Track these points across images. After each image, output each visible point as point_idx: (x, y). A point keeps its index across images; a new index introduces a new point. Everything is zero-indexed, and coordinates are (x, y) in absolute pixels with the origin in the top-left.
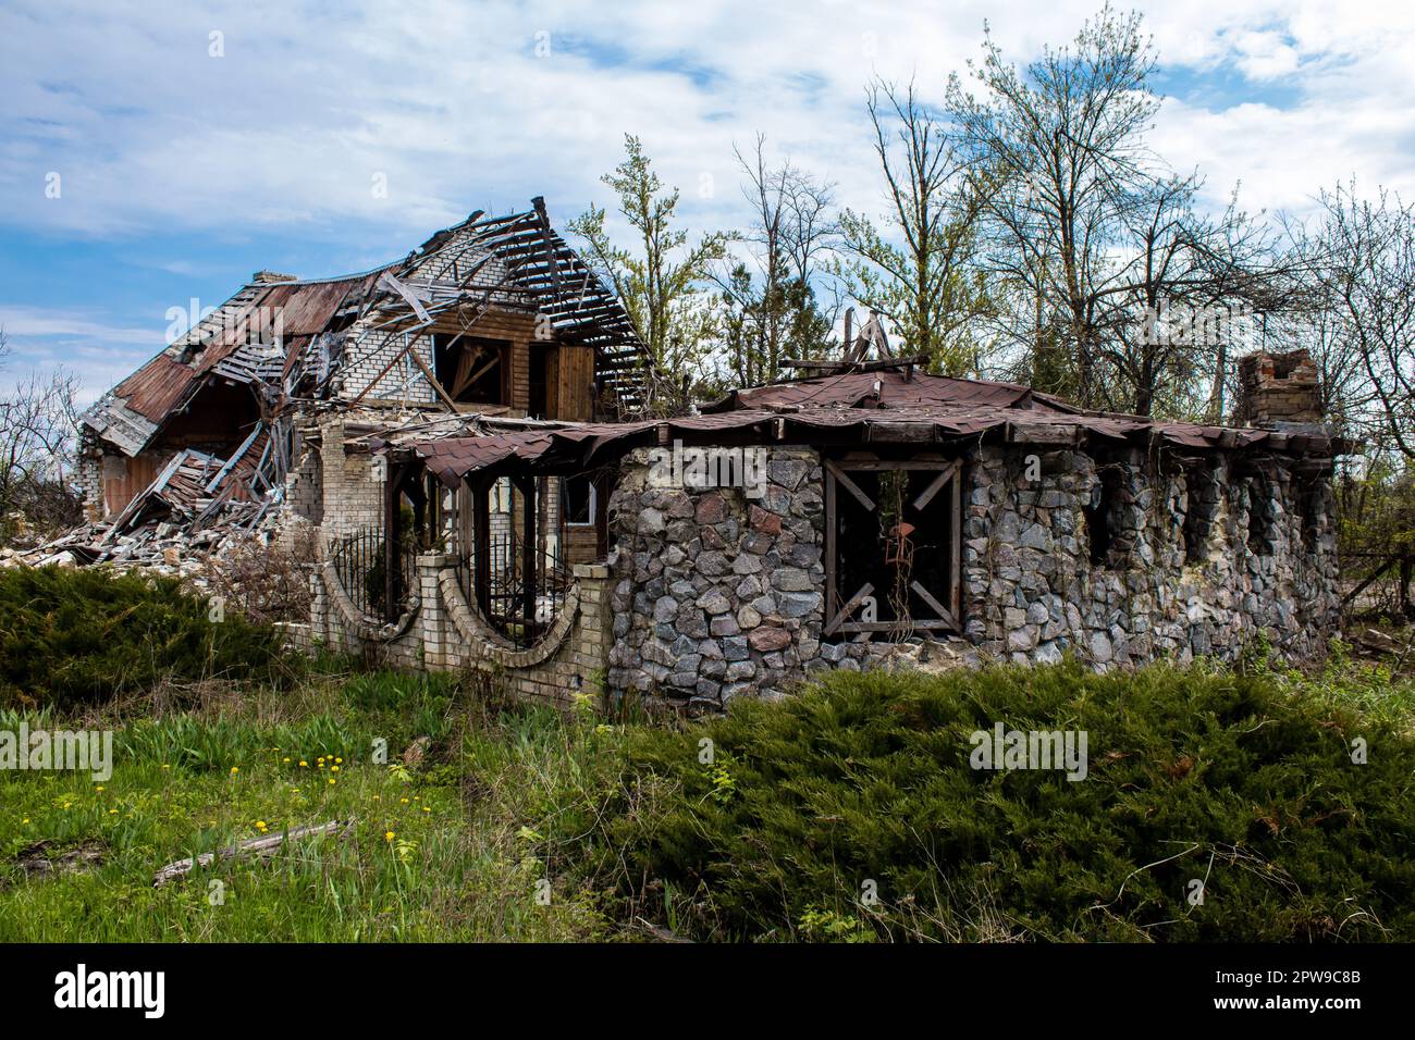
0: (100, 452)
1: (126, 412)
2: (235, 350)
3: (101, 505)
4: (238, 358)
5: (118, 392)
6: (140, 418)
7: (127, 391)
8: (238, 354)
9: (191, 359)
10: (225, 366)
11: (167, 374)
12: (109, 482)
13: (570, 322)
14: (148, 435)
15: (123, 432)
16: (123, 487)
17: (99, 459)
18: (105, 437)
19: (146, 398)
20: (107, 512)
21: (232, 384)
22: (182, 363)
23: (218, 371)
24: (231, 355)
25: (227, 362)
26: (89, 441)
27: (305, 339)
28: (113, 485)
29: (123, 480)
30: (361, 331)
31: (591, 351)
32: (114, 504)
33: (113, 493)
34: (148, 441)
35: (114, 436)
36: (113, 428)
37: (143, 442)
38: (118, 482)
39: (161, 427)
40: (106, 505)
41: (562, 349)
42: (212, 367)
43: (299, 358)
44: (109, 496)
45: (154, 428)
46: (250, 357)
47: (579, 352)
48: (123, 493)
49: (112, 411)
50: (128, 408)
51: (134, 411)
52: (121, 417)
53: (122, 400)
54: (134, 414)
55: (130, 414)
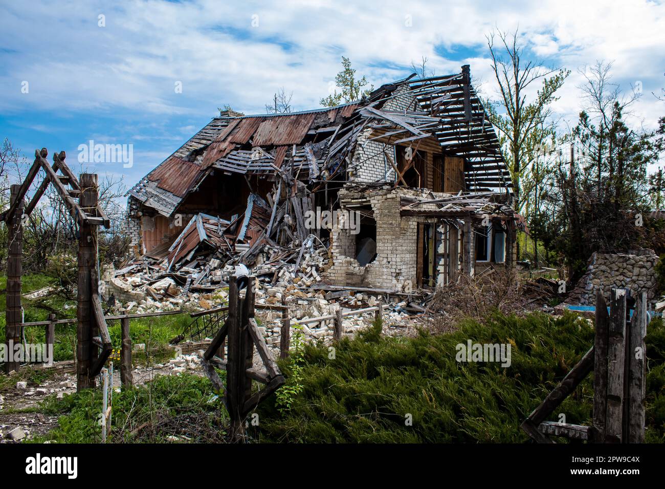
0: (140, 214)
1: (158, 190)
2: (227, 154)
3: (140, 246)
4: (229, 158)
5: (150, 178)
6: (168, 194)
7: (155, 177)
8: (229, 156)
9: (195, 159)
10: (221, 163)
11: (181, 167)
12: (145, 232)
13: (456, 142)
14: (176, 204)
15: (159, 202)
16: (152, 235)
17: (139, 218)
18: (147, 204)
19: (170, 181)
20: (145, 251)
21: (229, 174)
22: (189, 161)
23: (218, 166)
24: (225, 157)
25: (223, 161)
26: (134, 207)
27: (286, 147)
28: (147, 233)
29: (153, 231)
30: (364, 140)
31: (462, 160)
32: (148, 246)
33: (148, 239)
34: (176, 207)
35: (152, 203)
36: (151, 200)
37: (173, 208)
38: (150, 232)
39: (183, 199)
40: (144, 246)
41: (446, 158)
42: (213, 164)
43: (286, 158)
44: (145, 240)
45: (179, 200)
46: (241, 158)
47: (455, 160)
48: (153, 239)
49: (148, 189)
50: (159, 187)
51: (164, 189)
52: (155, 193)
53: (154, 183)
54: (164, 191)
55: (161, 191)
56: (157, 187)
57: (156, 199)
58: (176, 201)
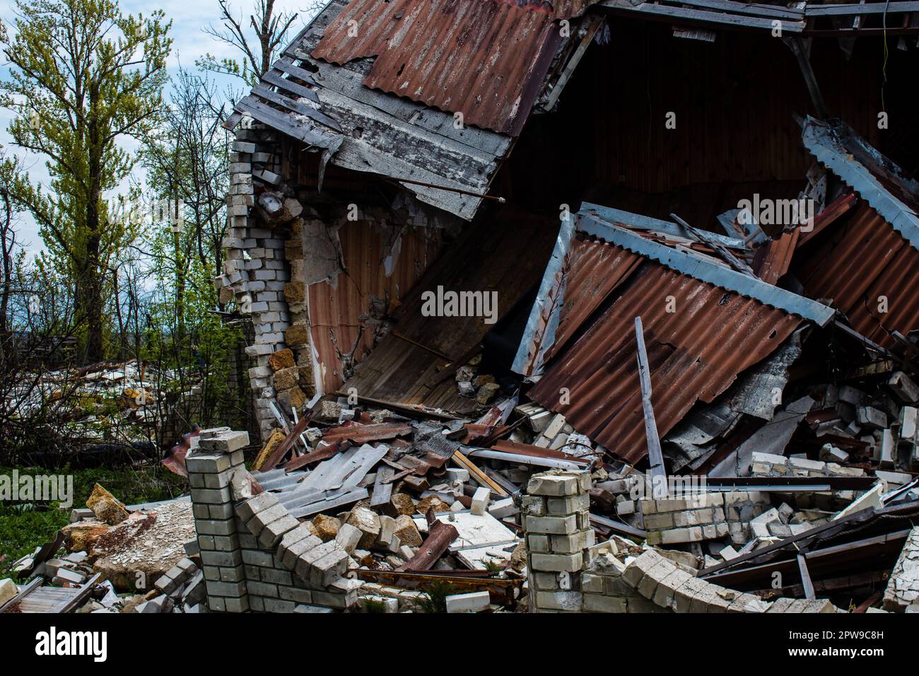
0: (295, 208)
1: (377, 102)
5: (317, 52)
6: (434, 118)
12: (314, 291)
14: (487, 161)
18: (350, 162)
19: (421, 66)
20: (319, 373)
28: (320, 295)
29: (335, 286)
33: (321, 321)
38: (327, 288)
48: (336, 321)
49: (328, 98)
50: (378, 91)
51: (406, 100)
52: (370, 114)
53: (346, 72)
54: (409, 109)
55: (395, 106)
56: (365, 87)
57: (382, 140)
58: (481, 150)
